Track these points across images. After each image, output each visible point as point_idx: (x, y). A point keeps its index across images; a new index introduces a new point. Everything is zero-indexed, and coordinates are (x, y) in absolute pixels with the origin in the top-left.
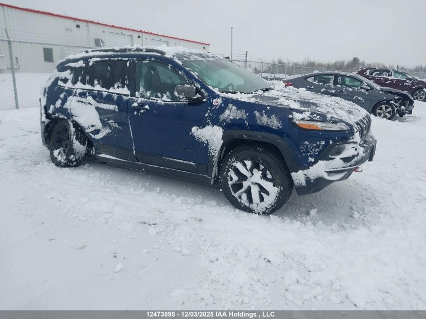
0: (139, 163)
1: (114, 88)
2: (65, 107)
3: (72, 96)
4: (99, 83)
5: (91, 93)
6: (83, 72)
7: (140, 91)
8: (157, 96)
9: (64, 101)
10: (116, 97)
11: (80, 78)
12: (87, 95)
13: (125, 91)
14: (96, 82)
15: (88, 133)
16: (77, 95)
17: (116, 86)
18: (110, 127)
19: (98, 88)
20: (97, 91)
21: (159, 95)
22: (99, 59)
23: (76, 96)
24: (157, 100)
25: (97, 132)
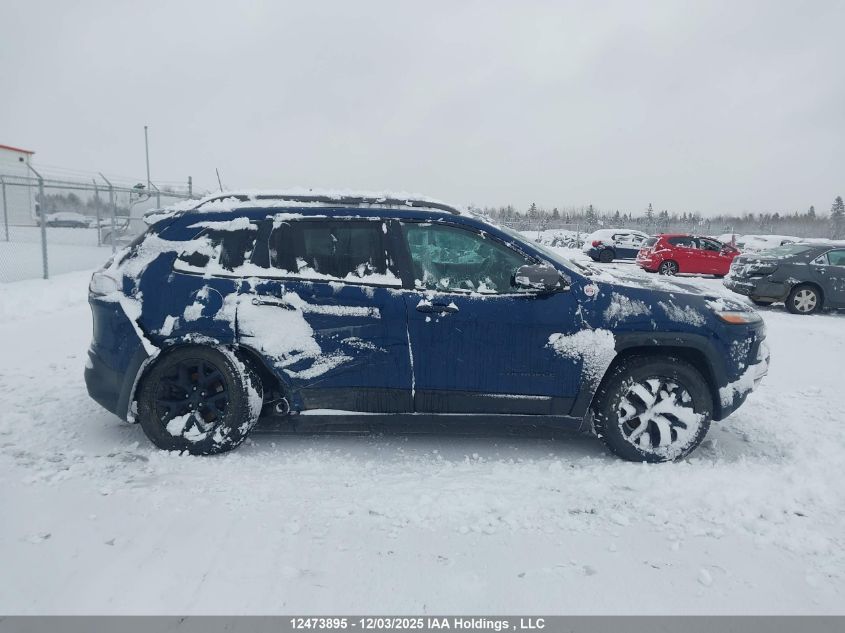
0: (415, 414)
1: (357, 275)
2: (218, 317)
3: (236, 293)
4: (310, 265)
5: (294, 285)
6: (254, 242)
7: (425, 278)
8: (464, 286)
9: (214, 304)
10: (370, 291)
11: (247, 254)
12: (283, 290)
13: (389, 279)
14: (301, 263)
15: (280, 369)
16: (252, 290)
17: (361, 270)
18: (348, 350)
19: (308, 274)
20: (311, 280)
21: (469, 283)
22: (297, 216)
23: (248, 292)
24: (469, 293)
25: (307, 363)
